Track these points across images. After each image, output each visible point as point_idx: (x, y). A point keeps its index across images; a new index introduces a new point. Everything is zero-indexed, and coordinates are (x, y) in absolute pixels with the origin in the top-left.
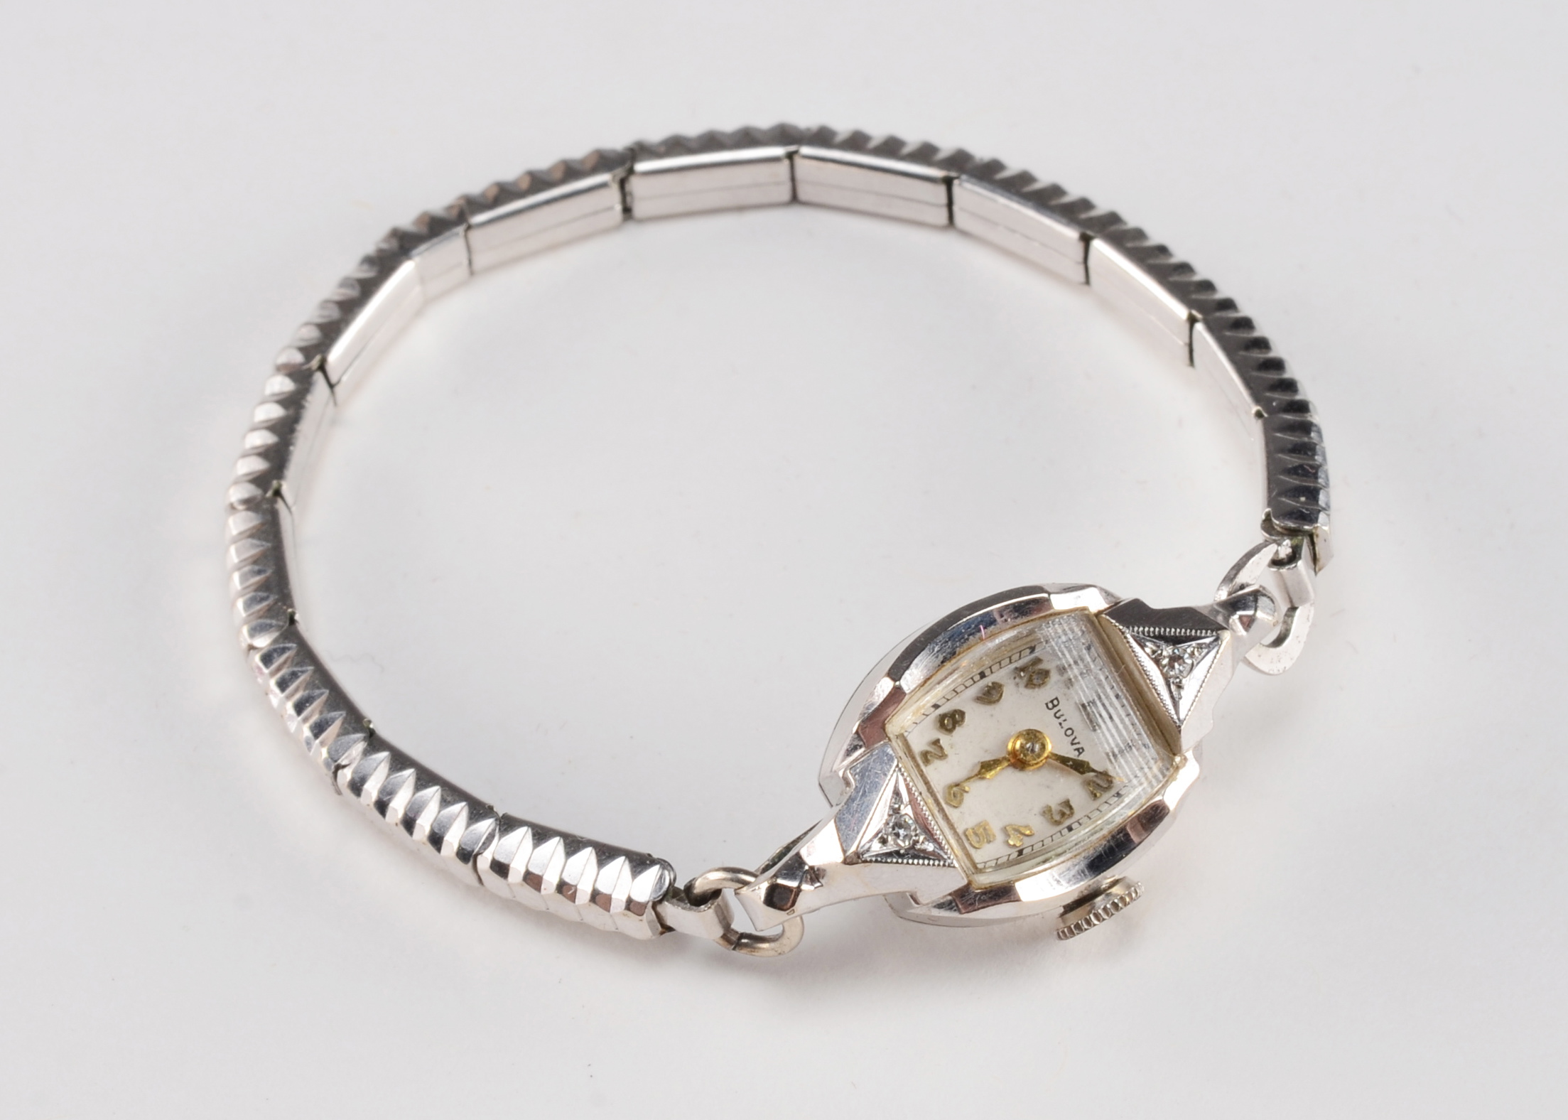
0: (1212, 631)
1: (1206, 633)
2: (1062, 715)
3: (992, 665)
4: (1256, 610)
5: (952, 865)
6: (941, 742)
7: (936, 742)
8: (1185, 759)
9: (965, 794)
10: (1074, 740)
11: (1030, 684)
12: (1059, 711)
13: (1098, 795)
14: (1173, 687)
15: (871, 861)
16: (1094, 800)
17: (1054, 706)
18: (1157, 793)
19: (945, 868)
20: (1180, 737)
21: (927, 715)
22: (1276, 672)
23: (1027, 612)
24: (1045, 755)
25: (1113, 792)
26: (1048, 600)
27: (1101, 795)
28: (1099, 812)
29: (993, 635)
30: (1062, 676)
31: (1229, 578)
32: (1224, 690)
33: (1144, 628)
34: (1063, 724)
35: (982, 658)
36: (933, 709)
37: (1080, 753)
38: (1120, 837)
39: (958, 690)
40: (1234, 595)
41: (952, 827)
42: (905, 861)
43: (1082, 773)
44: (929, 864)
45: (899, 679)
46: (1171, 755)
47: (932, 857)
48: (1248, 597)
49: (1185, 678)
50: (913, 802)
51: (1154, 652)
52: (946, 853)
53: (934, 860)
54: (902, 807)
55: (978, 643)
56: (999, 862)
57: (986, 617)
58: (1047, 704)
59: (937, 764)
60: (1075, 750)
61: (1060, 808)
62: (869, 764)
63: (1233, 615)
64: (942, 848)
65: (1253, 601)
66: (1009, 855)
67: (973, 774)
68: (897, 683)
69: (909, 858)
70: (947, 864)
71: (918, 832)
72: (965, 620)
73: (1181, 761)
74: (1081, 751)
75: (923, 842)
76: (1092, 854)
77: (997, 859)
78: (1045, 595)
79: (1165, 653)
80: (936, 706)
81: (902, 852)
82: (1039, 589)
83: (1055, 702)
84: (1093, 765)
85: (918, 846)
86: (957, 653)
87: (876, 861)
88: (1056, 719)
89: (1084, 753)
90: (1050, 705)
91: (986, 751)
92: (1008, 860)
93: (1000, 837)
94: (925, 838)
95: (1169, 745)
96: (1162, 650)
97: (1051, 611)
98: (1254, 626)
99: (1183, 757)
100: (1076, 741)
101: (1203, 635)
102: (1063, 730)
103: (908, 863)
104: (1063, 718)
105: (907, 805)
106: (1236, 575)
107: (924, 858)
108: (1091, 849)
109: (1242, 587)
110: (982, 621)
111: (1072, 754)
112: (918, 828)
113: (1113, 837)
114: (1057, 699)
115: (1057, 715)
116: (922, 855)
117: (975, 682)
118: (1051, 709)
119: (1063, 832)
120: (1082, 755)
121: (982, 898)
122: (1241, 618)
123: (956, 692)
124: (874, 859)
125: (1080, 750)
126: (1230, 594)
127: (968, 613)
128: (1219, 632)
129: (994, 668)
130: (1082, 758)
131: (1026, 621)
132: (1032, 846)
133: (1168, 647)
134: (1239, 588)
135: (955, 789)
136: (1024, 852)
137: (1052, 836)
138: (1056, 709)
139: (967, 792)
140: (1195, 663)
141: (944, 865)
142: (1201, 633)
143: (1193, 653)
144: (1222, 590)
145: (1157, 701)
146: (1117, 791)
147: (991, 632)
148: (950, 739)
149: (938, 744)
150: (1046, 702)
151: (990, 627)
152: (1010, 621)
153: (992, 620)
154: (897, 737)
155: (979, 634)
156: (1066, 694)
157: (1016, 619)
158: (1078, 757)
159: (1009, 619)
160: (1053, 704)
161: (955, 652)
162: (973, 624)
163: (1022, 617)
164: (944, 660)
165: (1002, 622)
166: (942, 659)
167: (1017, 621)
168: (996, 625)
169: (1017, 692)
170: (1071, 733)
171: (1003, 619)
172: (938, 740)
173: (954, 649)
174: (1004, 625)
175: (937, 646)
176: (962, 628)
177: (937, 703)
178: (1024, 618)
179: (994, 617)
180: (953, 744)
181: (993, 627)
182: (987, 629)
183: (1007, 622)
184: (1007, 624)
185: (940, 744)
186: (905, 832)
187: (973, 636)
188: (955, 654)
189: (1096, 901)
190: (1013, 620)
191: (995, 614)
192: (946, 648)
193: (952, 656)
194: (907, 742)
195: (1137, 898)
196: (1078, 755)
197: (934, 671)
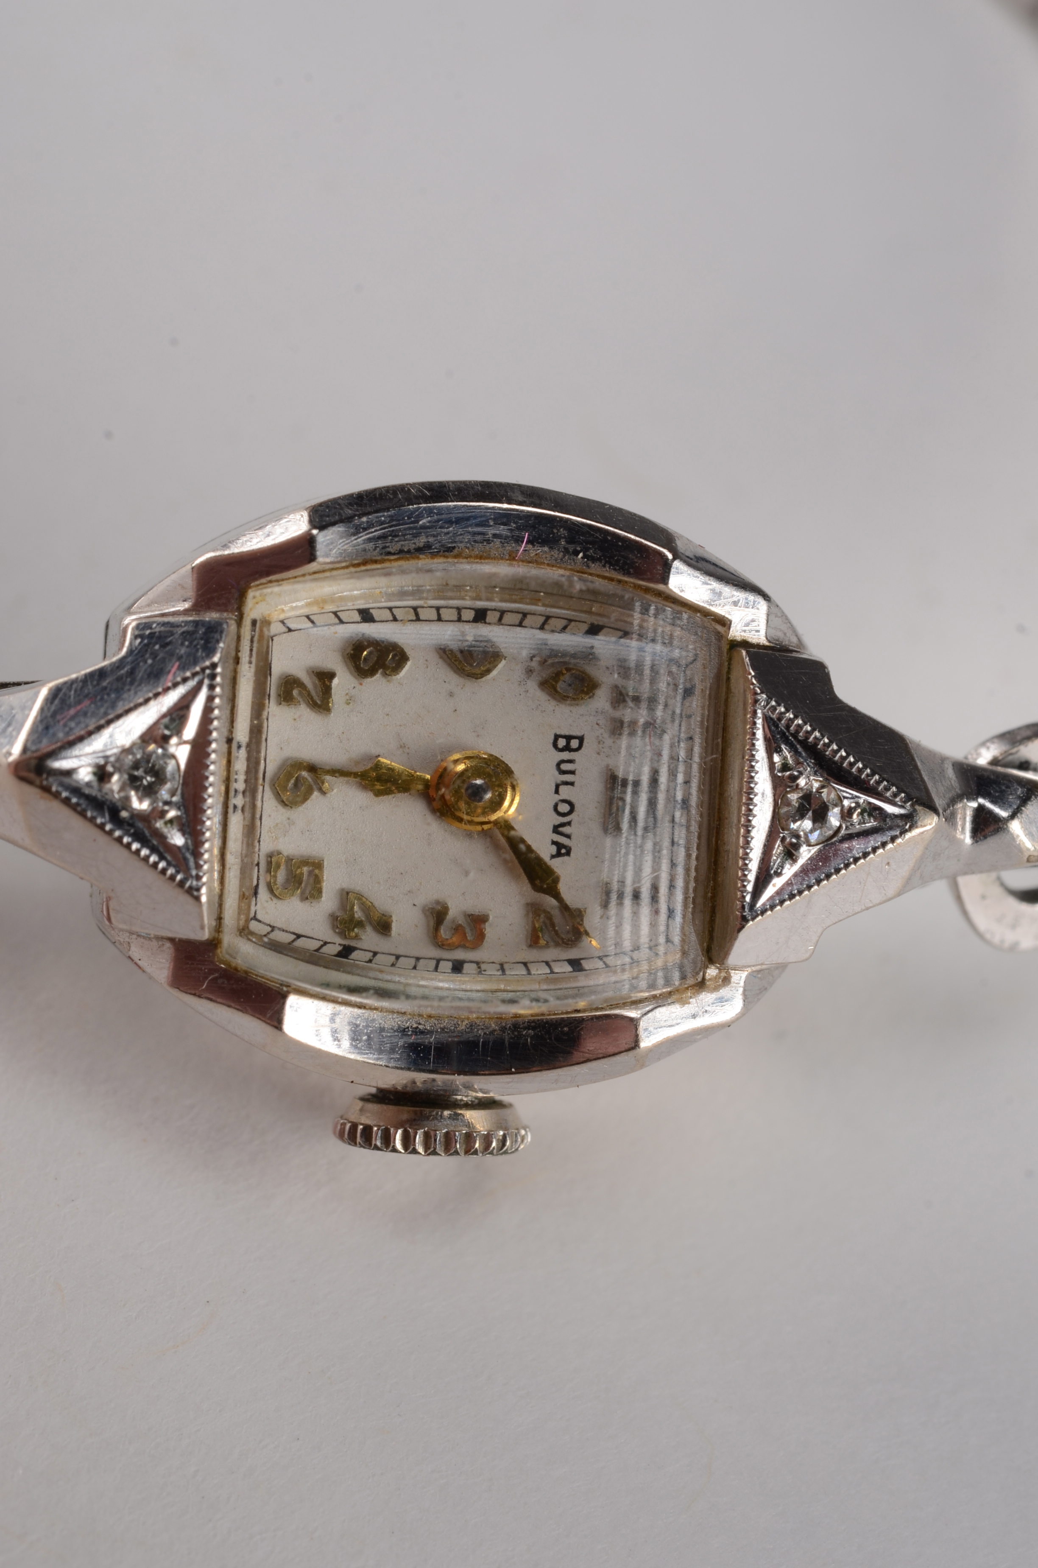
0: (909, 798)
1: (895, 795)
2: (572, 772)
3: (507, 611)
4: (1013, 817)
5: (195, 893)
6: (335, 681)
7: (325, 677)
8: (727, 980)
9: (316, 794)
10: (563, 825)
11: (549, 685)
12: (573, 761)
13: (542, 942)
14: (778, 848)
15: (56, 795)
16: (530, 946)
17: (567, 748)
18: (636, 1003)
19: (178, 891)
20: (735, 939)
21: (341, 622)
22: (996, 940)
23: (618, 561)
24: (494, 817)
25: (573, 954)
26: (667, 567)
27: (547, 946)
28: (524, 972)
29: (537, 562)
30: (614, 708)
31: (1013, 737)
32: (867, 909)
33: (796, 717)
34: (562, 789)
35: (495, 587)
36: (357, 617)
37: (559, 854)
38: (528, 1035)
39: (424, 614)
40: (1000, 769)
41: (251, 831)
42: (117, 833)
43: (537, 889)
44: (155, 865)
45: (322, 528)
46: (703, 958)
47: (169, 858)
48: (1015, 786)
49: (809, 845)
50: (200, 746)
51: (785, 767)
52: (198, 867)
53: (169, 864)
54: (174, 740)
55: (502, 558)
56: (300, 943)
57: (545, 525)
58: (557, 737)
59: (303, 711)
60: (554, 843)
61: (461, 921)
62: (172, 634)
63: (969, 799)
64: (197, 855)
65: (1019, 797)
66: (326, 943)
67: (355, 770)
68: (315, 532)
69: (127, 833)
70: (188, 884)
71: (175, 799)
72: (505, 506)
73: (716, 978)
75: (171, 821)
76: (461, 1032)
77: (299, 936)
78: (670, 556)
79: (802, 782)
80: (366, 616)
81: (124, 814)
82: (666, 538)
83: (574, 743)
84: (562, 887)
85: (159, 824)
86: (456, 551)
87: (66, 801)
88: (557, 773)
89: (566, 858)
90: (562, 743)
91: (402, 747)
92: (317, 950)
93: (328, 902)
94: (177, 818)
95: (711, 938)
96: (801, 773)
97: (661, 587)
98: (992, 843)
99: (723, 974)
100: (566, 830)
101: (888, 794)
102: (557, 798)
103: (119, 840)
104: (568, 778)
105: (185, 742)
106: (1029, 738)
107: (154, 850)
108: (466, 1022)
109: (1024, 765)
110: (533, 527)
111: (544, 850)
112: (179, 792)
113: (516, 1027)
114: (581, 739)
115: (564, 767)
116: (155, 842)
117: (459, 620)
118: (559, 750)
119: (442, 963)
120: (561, 860)
121: (220, 981)
122: (981, 809)
123: (417, 614)
124: (65, 794)
125: (562, 851)
126: (995, 762)
127: (521, 498)
128: (917, 807)
129: (508, 618)
130: (557, 865)
131: (607, 574)
132: (375, 954)
133: (815, 774)
134: (1017, 763)
135: (304, 774)
136: (355, 955)
137: (418, 959)
138: (566, 755)
139: (324, 793)
140: (843, 832)
141: (181, 884)
142: (887, 789)
143: (851, 811)
144: (988, 748)
145: (737, 852)
146: (578, 957)
147: (536, 554)
148: (353, 686)
149: (326, 682)
150: (558, 733)
151: (540, 547)
152: (582, 558)
153: (551, 536)
154: (254, 623)
155: (514, 545)
156: (599, 742)
157: (593, 563)
158: (551, 860)
159: (581, 555)
160: (568, 743)
161: (454, 548)
162: (514, 523)
163: (605, 564)
164: (424, 547)
165: (566, 551)
166: (421, 545)
167: (593, 565)
168: (552, 549)
169: (519, 685)
170: (566, 812)
171: (571, 548)
172: (331, 675)
173: (455, 542)
174: (567, 557)
175: (428, 517)
176: (492, 517)
177: (371, 611)
178: (608, 569)
179: (557, 533)
180: (353, 699)
181: (546, 549)
182: (534, 546)
183: (575, 557)
184: (574, 560)
185: (328, 684)
186: (151, 785)
187: (501, 542)
188: (451, 551)
189: (430, 1112)
190: (588, 560)
191: (562, 530)
192: (442, 532)
193: (444, 551)
194: (268, 642)
195: (495, 1154)
196: (553, 857)
197: (394, 554)
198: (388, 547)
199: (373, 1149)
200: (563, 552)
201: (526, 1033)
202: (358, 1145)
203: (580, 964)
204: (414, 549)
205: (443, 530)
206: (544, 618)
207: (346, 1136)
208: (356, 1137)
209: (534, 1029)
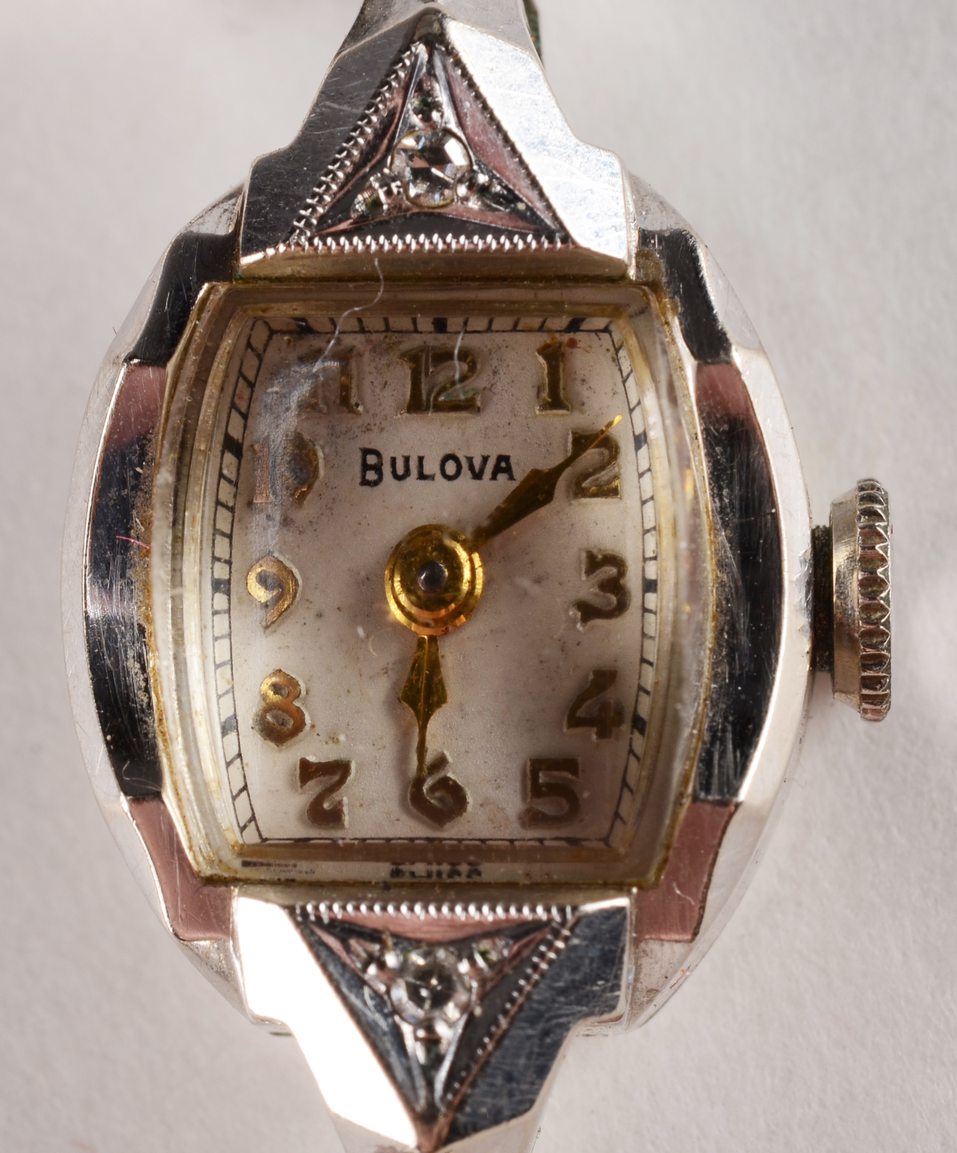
2: (407, 459)
3: (213, 553)
6: (312, 759)
7: (307, 771)
9: (447, 772)
10: (471, 467)
11: (302, 495)
12: (393, 460)
17: (378, 469)
21: (238, 756)
25: (626, 445)
27: (619, 476)
28: (651, 504)
29: (148, 523)
34: (427, 471)
36: (232, 736)
37: (508, 470)
39: (223, 656)
43: (550, 495)
46: (622, 283)
57: (105, 516)
58: (365, 482)
59: (347, 796)
60: (494, 477)
74: (503, 465)
80: (230, 726)
83: (372, 460)
84: (546, 464)
86: (143, 623)
88: (408, 479)
89: (512, 461)
90: (371, 476)
100: (477, 463)
101: (406, 73)
102: (438, 476)
104: (413, 464)
110: (109, 529)
111: (499, 490)
114: (366, 452)
115: (400, 471)
117: (227, 611)
118: (380, 479)
119: (648, 606)
120: (514, 468)
123: (223, 664)
129: (222, 553)
130: (520, 474)
135: (425, 788)
138: (387, 470)
139: (445, 764)
140: (454, 126)
142: (398, 76)
143: (429, 118)
146: (632, 439)
147: (142, 524)
148: (316, 737)
149: (313, 769)
150: (359, 480)
151: (132, 519)
152: (142, 468)
153: (118, 507)
154: (246, 864)
155: (132, 553)
156: (368, 429)
157: (147, 454)
158: (515, 480)
159: (138, 469)
160: (372, 467)
161: (140, 626)
162: (106, 553)
163: (147, 440)
164: (140, 662)
165: (135, 488)
166: (138, 666)
167: (150, 454)
168: (134, 505)
169: (303, 533)
170: (455, 465)
171: (131, 482)
172: (305, 764)
173: (132, 624)
174: (143, 487)
175: (104, 659)
176: (100, 581)
177: (223, 720)
178: (153, 436)
179: (115, 500)
180: (332, 736)
181: (134, 512)
182: (132, 528)
183: (142, 477)
184: (145, 478)
185: (315, 767)
186: (441, 980)
187: (130, 568)
188: (144, 628)
189: (838, 608)
190: (144, 461)
191: (110, 495)
192: (121, 641)
193: (144, 637)
194: (271, 845)
195: (886, 523)
196: (511, 478)
197: (150, 698)
198: (142, 706)
199: (890, 673)
200: (136, 492)
201: (727, 498)
202: (888, 691)
203: (639, 435)
204: (143, 674)
205: (119, 640)
206: (219, 508)
207: (878, 707)
208: (877, 696)
209: (720, 489)
